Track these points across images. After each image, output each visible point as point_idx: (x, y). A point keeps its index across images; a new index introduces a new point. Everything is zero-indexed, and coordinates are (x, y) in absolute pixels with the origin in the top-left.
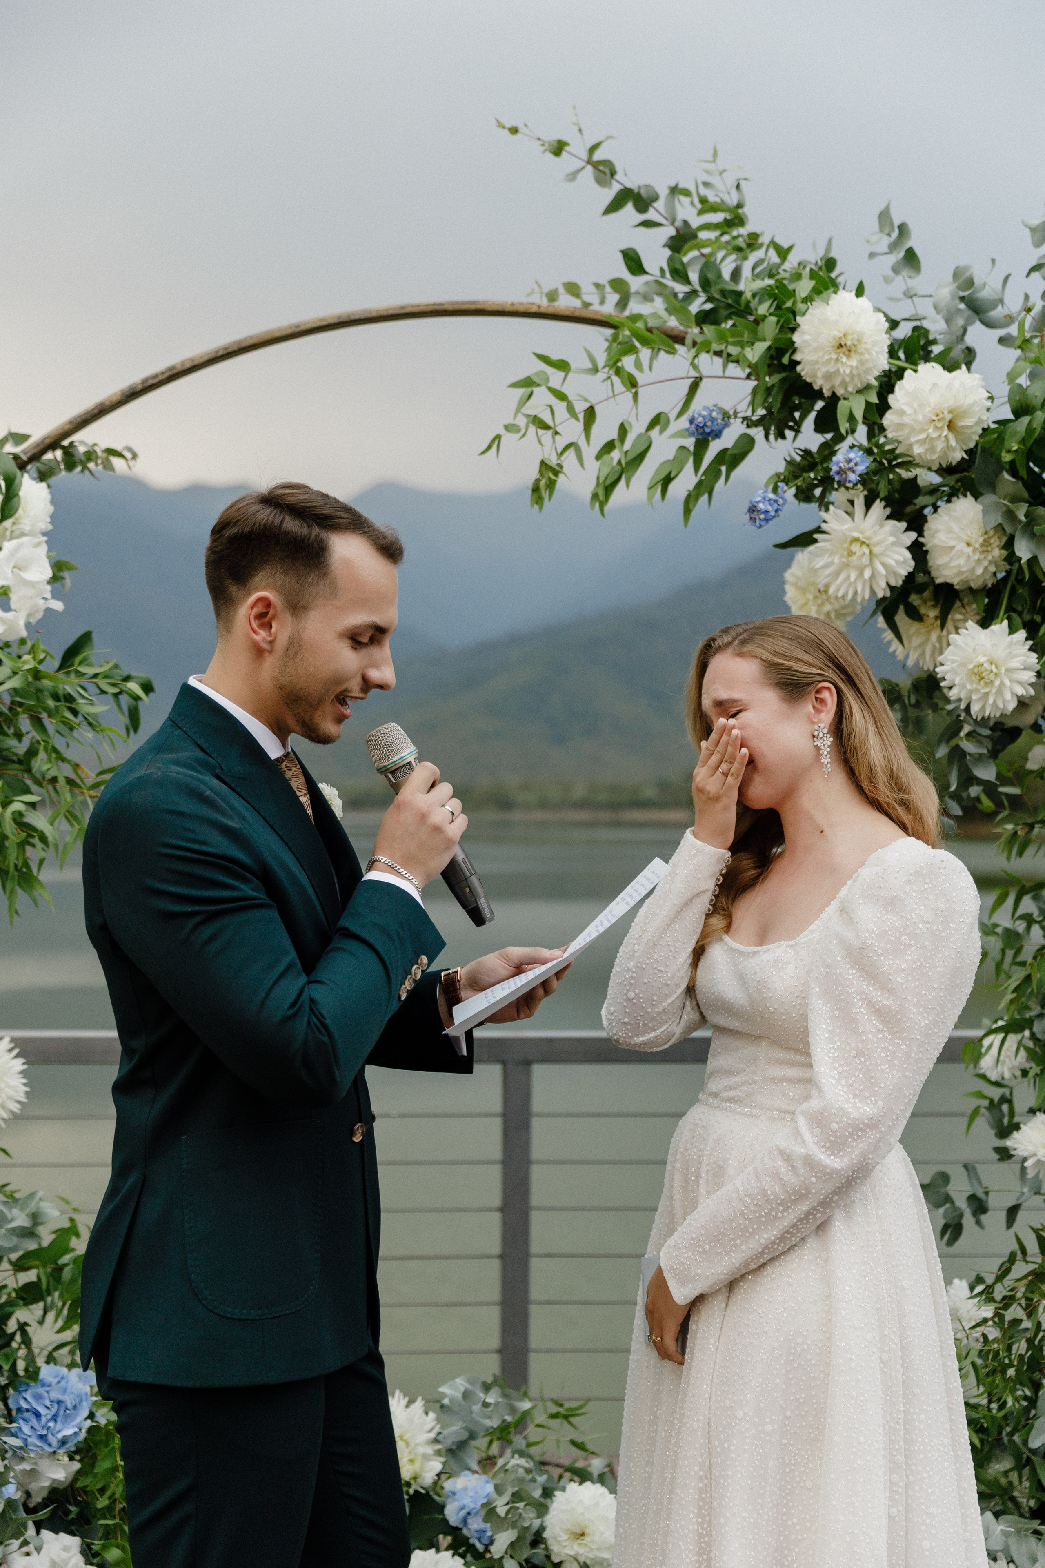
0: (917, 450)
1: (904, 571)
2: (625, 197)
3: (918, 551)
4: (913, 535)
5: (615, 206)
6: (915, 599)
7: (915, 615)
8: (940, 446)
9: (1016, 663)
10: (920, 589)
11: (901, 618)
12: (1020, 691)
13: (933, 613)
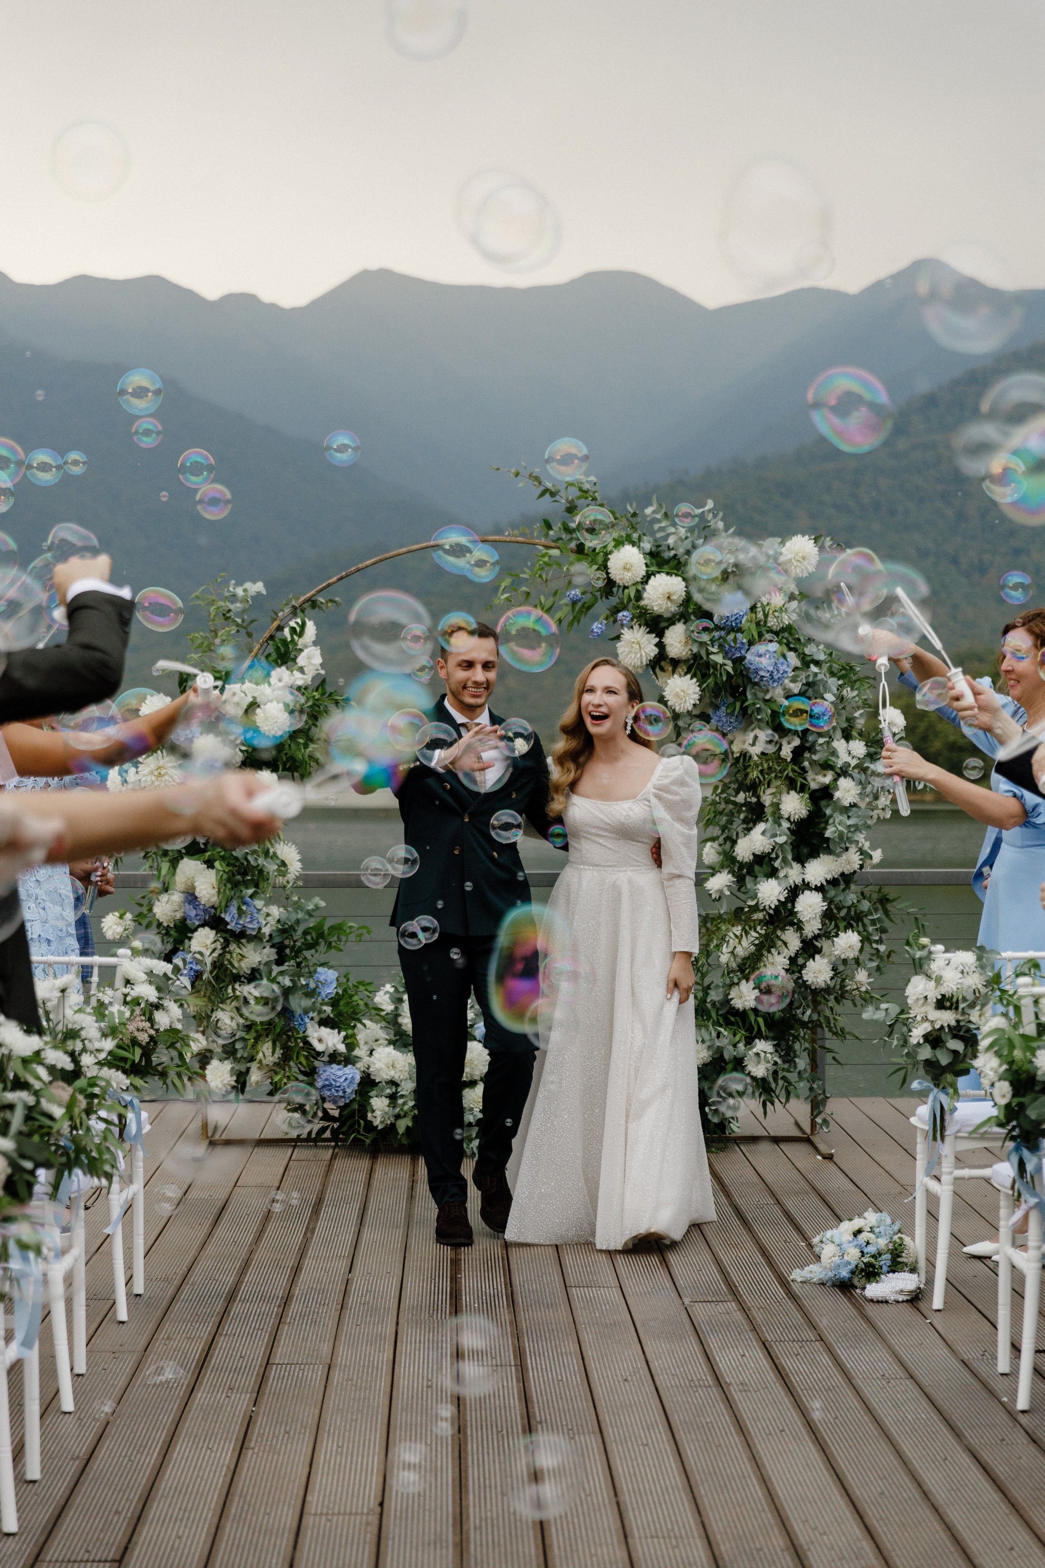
0: (655, 608)
1: (653, 655)
2: (546, 491)
3: (661, 646)
4: (657, 640)
5: (542, 494)
6: (663, 663)
7: (662, 669)
8: (664, 607)
9: (690, 692)
10: (665, 660)
11: (657, 670)
12: (693, 702)
13: (670, 669)
